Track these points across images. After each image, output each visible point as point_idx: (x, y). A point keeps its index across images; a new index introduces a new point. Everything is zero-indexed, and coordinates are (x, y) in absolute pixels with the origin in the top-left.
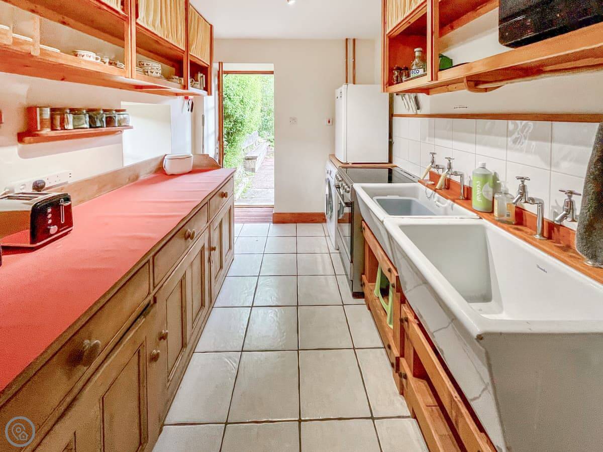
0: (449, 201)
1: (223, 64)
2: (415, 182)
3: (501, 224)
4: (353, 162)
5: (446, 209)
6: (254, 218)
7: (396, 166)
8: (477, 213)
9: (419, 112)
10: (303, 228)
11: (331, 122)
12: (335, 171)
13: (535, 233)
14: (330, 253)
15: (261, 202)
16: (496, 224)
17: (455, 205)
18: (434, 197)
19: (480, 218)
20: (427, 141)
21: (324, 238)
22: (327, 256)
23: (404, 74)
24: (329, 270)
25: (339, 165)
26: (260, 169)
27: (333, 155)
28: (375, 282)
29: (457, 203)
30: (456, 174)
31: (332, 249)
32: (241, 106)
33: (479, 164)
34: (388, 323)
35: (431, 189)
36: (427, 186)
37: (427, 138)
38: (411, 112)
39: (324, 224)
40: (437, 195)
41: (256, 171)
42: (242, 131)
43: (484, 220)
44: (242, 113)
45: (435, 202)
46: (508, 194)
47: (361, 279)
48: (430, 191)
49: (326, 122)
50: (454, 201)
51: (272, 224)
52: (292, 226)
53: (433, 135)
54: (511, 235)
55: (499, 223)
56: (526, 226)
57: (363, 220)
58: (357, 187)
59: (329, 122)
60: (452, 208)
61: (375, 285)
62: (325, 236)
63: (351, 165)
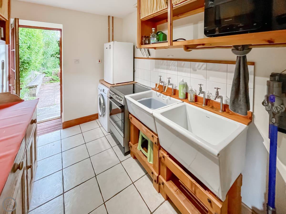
0: (168, 96)
1: (19, 20)
2: (150, 90)
3: (192, 103)
4: (117, 83)
5: (167, 100)
6: (46, 130)
7: (137, 83)
8: (181, 100)
9: (149, 57)
10: (85, 126)
11: (101, 61)
12: (107, 90)
13: (202, 104)
14: (105, 136)
15: (48, 117)
16: (190, 103)
17: (172, 98)
18: (161, 95)
19: (183, 102)
20: (154, 70)
21: (99, 128)
22: (104, 139)
23: (147, 39)
24: (108, 146)
25: (110, 86)
26: (39, 93)
27: (103, 80)
28: (138, 143)
29: (172, 97)
30: (171, 84)
31: (106, 134)
32: (28, 51)
33: (182, 80)
34: (148, 161)
35: (159, 92)
36: (157, 91)
37: (154, 69)
38: (145, 57)
39: (97, 120)
40: (162, 94)
41: (36, 96)
42: (28, 69)
43: (184, 102)
44: (29, 56)
45: (162, 98)
46: (193, 91)
47: (129, 144)
48: (158, 93)
49: (98, 62)
50: (170, 96)
51: (62, 130)
52: (77, 128)
53: (157, 67)
54: (196, 107)
55: (191, 103)
56: (198, 102)
57: (130, 113)
58: (127, 97)
59: (99, 61)
60: (170, 100)
61: (138, 144)
62: (100, 127)
63: (116, 85)
